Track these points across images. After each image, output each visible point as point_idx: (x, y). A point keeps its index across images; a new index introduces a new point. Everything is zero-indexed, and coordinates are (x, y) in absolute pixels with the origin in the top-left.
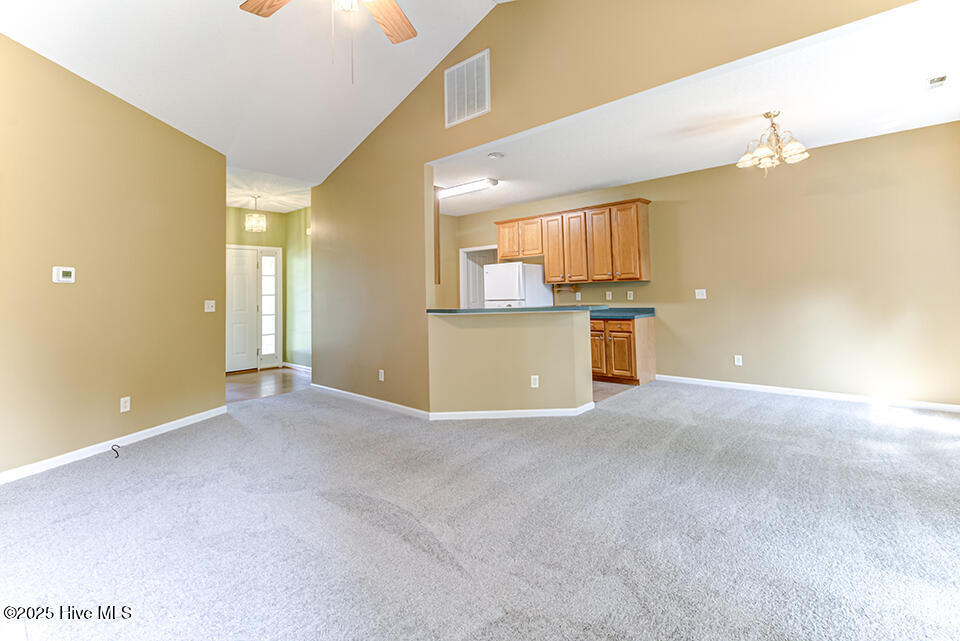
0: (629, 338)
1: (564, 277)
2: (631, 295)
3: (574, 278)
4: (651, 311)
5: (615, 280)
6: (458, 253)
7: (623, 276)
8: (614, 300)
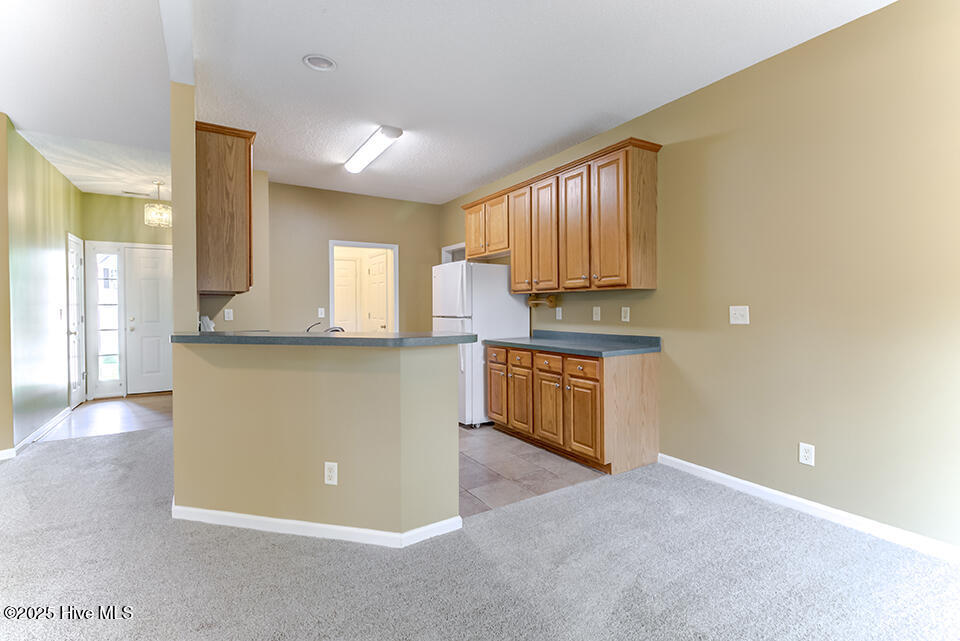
0: (593, 389)
1: (530, 283)
2: (626, 313)
3: (542, 285)
4: (653, 343)
5: (594, 288)
6: (440, 253)
7: (605, 281)
8: (603, 322)
